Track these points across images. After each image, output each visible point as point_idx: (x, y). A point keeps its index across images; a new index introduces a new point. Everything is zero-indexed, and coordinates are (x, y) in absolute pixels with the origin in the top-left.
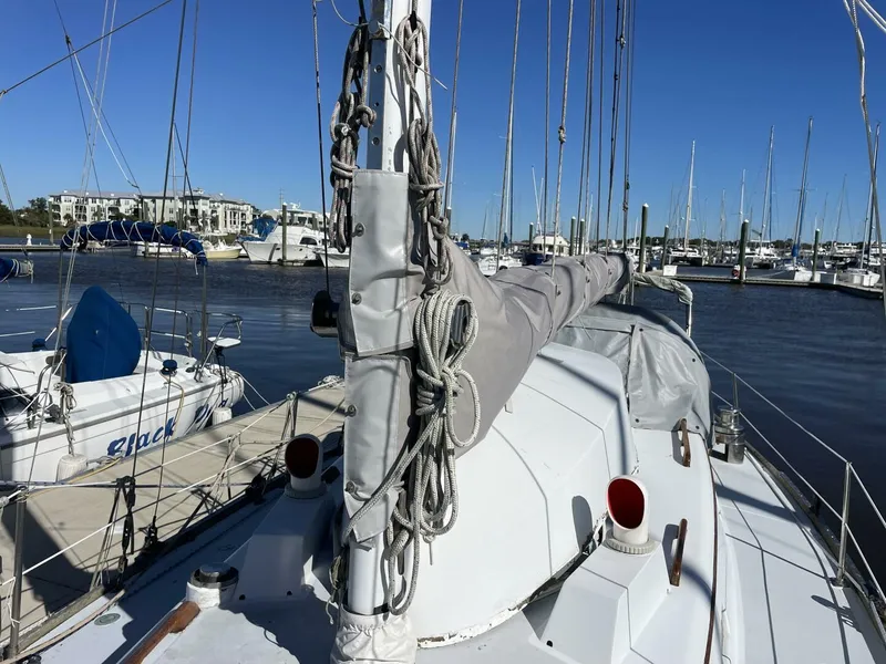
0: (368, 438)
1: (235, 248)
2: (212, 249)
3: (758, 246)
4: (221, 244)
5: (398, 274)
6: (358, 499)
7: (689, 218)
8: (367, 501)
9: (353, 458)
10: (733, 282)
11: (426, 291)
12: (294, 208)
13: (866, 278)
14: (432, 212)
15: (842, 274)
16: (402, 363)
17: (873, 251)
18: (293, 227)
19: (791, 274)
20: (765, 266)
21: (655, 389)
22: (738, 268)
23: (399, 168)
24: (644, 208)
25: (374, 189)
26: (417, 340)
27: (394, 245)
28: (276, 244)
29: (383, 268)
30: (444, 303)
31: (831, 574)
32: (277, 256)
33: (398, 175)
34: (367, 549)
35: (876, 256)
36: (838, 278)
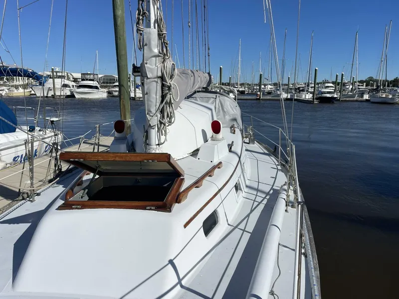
0: (152, 100)
1: (28, 90)
2: (16, 91)
3: (267, 85)
4: (20, 89)
5: (156, 56)
6: (150, 116)
7: (240, 73)
8: (152, 116)
9: (148, 105)
10: (257, 99)
11: (163, 61)
12: (57, 70)
13: (307, 96)
14: (164, 40)
15: (299, 95)
16: (159, 80)
17: (311, 85)
18: (57, 79)
19: (279, 95)
20: (269, 93)
21: (224, 116)
22: (259, 93)
23: (155, 28)
24: (221, 68)
25: (150, 33)
26: (163, 74)
27: (155, 48)
28: (50, 88)
29: (153, 55)
30: (169, 64)
31: (277, 164)
32: (51, 94)
33: (154, 30)
34: (154, 129)
35: (312, 87)
36: (297, 96)
